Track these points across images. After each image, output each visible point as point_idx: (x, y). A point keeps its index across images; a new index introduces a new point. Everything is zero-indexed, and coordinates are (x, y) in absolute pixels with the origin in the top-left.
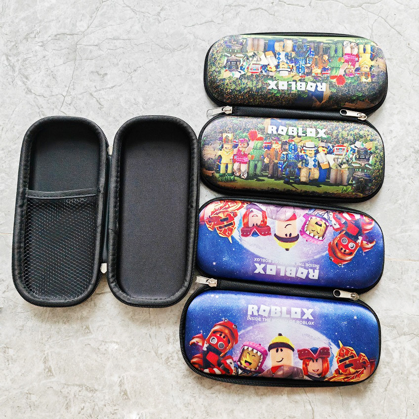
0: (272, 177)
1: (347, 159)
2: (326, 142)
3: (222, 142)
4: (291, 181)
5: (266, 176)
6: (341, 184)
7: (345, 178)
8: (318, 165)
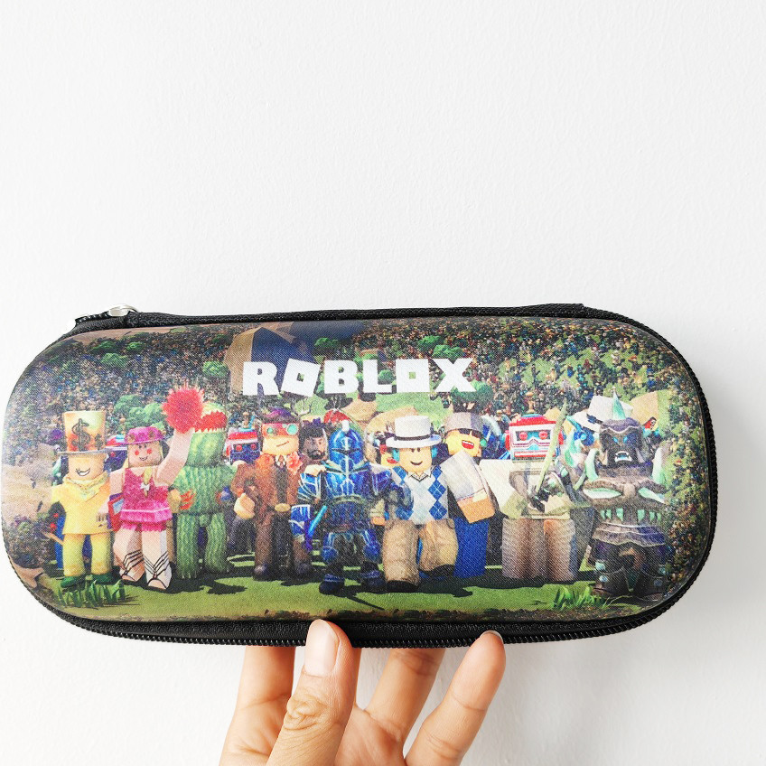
0: (270, 575)
1: (564, 473)
2: (472, 411)
3: (64, 446)
4: (348, 583)
5: (247, 572)
6: (549, 577)
7: (564, 550)
8: (451, 510)
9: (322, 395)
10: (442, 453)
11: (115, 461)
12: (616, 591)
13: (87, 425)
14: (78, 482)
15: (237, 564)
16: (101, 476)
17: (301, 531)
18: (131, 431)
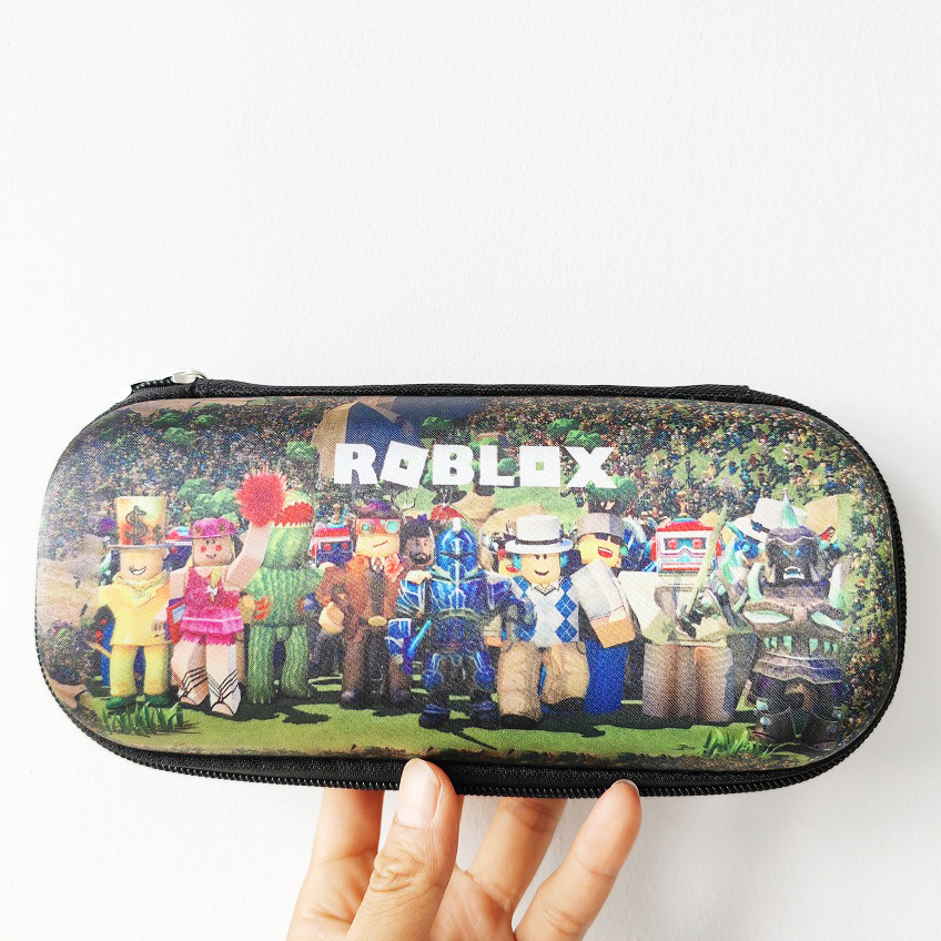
9: (429, 486)
10: (573, 562)
11: (177, 558)
12: (780, 736)
13: (144, 513)
14: (131, 582)
15: (320, 688)
16: (159, 577)
17: (399, 651)
18: (197, 523)
